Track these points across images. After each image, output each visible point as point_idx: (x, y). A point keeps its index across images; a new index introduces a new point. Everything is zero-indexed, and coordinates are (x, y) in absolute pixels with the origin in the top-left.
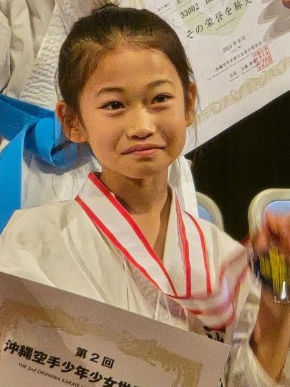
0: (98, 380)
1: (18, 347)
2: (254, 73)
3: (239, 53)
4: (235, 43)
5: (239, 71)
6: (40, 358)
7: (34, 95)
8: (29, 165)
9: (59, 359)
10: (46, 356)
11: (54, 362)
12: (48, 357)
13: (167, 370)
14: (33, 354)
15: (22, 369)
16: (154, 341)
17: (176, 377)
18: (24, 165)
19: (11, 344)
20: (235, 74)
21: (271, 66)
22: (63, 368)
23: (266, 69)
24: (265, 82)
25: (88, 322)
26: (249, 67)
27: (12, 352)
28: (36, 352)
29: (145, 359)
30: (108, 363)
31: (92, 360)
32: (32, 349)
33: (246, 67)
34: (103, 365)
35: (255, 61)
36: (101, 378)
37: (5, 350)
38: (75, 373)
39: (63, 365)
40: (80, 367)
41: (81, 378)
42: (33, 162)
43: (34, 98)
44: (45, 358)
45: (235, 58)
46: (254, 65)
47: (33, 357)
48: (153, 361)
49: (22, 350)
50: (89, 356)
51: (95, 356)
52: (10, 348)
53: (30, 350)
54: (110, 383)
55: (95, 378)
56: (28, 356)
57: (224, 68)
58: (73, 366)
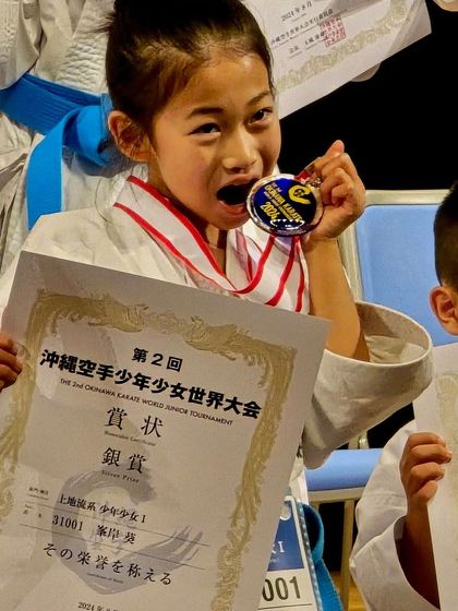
0: (164, 389)
1: (58, 357)
2: (321, 49)
3: (303, 23)
4: (298, 10)
5: (302, 46)
6: (87, 368)
7: (74, 77)
8: (69, 165)
9: (111, 367)
10: (95, 365)
11: (105, 372)
12: (98, 366)
13: (250, 364)
14: (78, 364)
15: (65, 386)
16: (233, 327)
17: (262, 372)
18: (63, 166)
19: (49, 355)
20: (297, 48)
21: (343, 42)
22: (118, 379)
23: (337, 45)
24: (335, 61)
25: (147, 311)
26: (316, 41)
27: (51, 366)
28: (81, 361)
29: (222, 353)
30: (175, 364)
31: (154, 363)
32: (76, 359)
33: (311, 40)
34: (168, 368)
35: (322, 34)
36: (167, 386)
37: (42, 363)
38: (134, 384)
39: (117, 374)
40: (139, 375)
41: (141, 389)
42: (75, 162)
43: (74, 80)
44: (94, 368)
45: (297, 29)
46: (321, 38)
47: (78, 369)
48: (233, 355)
49: (63, 361)
50: (150, 358)
51: (159, 357)
52: (48, 360)
53: (73, 359)
54: (178, 391)
55: (158, 387)
56: (71, 368)
57: (282, 41)
58: (129, 374)
